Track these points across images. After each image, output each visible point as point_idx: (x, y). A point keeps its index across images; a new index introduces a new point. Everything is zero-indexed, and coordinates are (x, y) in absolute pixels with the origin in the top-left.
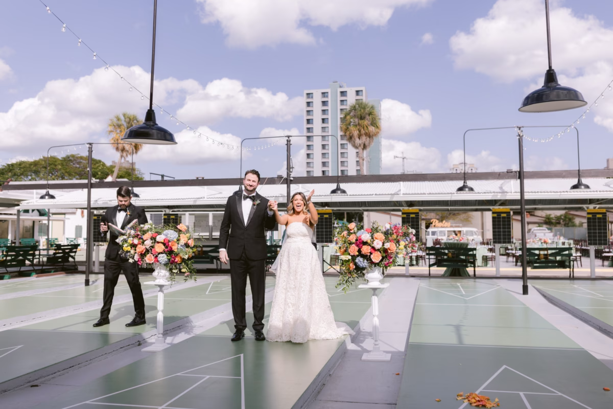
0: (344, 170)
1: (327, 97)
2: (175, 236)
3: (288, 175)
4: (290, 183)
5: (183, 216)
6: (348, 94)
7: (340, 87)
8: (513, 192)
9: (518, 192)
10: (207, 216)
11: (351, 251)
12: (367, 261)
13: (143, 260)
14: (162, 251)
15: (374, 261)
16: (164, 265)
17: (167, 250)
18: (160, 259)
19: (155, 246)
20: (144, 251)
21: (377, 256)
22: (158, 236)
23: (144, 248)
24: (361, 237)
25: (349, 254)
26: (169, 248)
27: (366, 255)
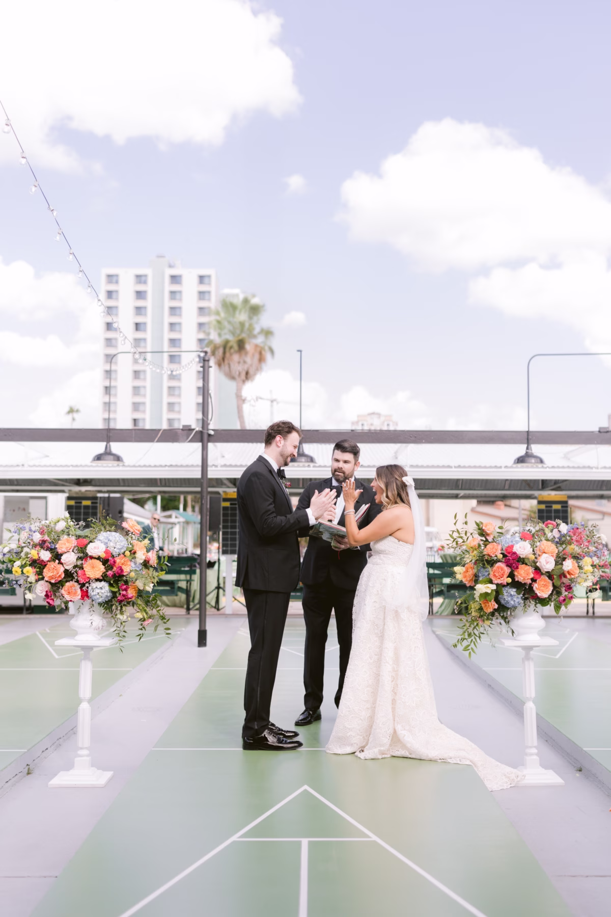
0: (173, 420)
1: (145, 282)
2: (122, 544)
3: (204, 423)
4: (209, 441)
6: (185, 280)
7: (170, 266)
11: (495, 575)
12: (524, 595)
13: (57, 594)
14: (99, 575)
15: (539, 595)
16: (100, 604)
17: (110, 573)
18: (94, 593)
19: (84, 566)
20: (63, 576)
21: (545, 586)
22: (91, 544)
23: (62, 569)
24: (515, 550)
25: (491, 582)
26: (115, 569)
27: (525, 584)
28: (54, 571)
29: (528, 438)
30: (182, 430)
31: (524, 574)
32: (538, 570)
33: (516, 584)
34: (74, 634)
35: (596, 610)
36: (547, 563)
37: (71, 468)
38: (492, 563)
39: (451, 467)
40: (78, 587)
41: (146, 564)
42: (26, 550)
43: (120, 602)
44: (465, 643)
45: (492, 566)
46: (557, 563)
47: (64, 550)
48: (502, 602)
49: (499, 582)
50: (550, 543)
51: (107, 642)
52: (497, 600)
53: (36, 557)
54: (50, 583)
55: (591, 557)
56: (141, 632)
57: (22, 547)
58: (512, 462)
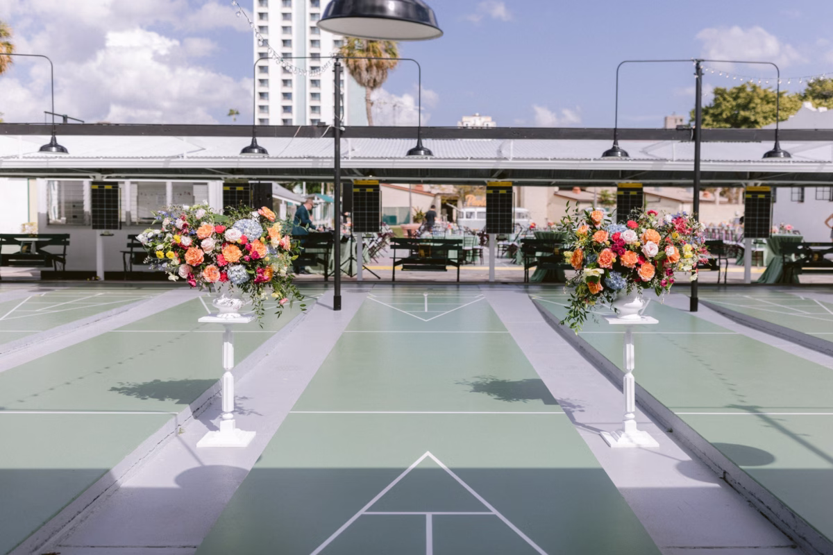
2: (258, 231)
3: (337, 121)
4: (341, 136)
5: (120, 186)
8: (675, 159)
9: (691, 161)
10: (164, 186)
11: (602, 260)
12: (628, 278)
13: (198, 276)
14: (236, 259)
15: (643, 278)
16: (239, 285)
17: (247, 257)
18: (233, 276)
19: (223, 251)
20: (203, 260)
21: (648, 270)
22: (228, 230)
23: (201, 254)
24: (621, 237)
25: (598, 266)
26: (251, 253)
27: (630, 269)
28: (194, 255)
29: (616, 134)
30: (318, 126)
31: (629, 259)
32: (643, 257)
33: (621, 269)
34: (217, 312)
37: (224, 160)
38: (599, 249)
39: (547, 159)
40: (217, 270)
41: (281, 249)
42: (169, 235)
43: (257, 283)
44: (572, 321)
45: (600, 252)
46: (660, 250)
47: (203, 236)
48: (608, 284)
49: (606, 266)
50: (654, 231)
51: (246, 320)
52: (603, 284)
53: (178, 242)
54: (191, 266)
55: (691, 244)
56: (279, 310)
57: (165, 233)
58: (601, 154)
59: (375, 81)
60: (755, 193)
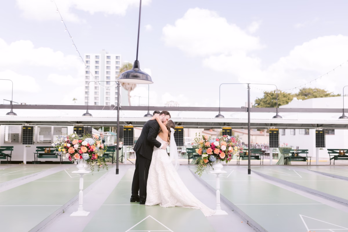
0: (108, 102)
1: (99, 58)
2: (93, 142)
3: (118, 104)
4: (119, 110)
5: (34, 128)
6: (111, 58)
7: (107, 53)
10: (50, 128)
11: (208, 152)
12: (217, 158)
13: (73, 157)
14: (86, 151)
15: (221, 158)
16: (86, 160)
17: (89, 151)
18: (84, 157)
19: (81, 148)
20: (74, 151)
21: (223, 155)
22: (83, 142)
23: (74, 150)
24: (214, 144)
25: (207, 154)
26: (91, 149)
27: (217, 154)
28: (71, 150)
29: (220, 109)
30: (111, 106)
31: (217, 151)
32: (221, 150)
33: (214, 154)
34: (78, 169)
35: (240, 163)
36: (224, 148)
37: (75, 118)
38: (207, 148)
39: (195, 118)
40: (79, 155)
41: (100, 148)
42: (63, 143)
43: (92, 160)
44: (199, 172)
45: (207, 149)
46: (227, 148)
47: (75, 143)
48: (210, 160)
49: (209, 154)
50: (225, 142)
51: (88, 172)
52: (208, 159)
53: (66, 146)
54: (70, 154)
55: (237, 146)
56: (99, 169)
57: (61, 143)
58: (215, 117)
59: (131, 88)
60: (273, 131)
